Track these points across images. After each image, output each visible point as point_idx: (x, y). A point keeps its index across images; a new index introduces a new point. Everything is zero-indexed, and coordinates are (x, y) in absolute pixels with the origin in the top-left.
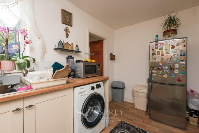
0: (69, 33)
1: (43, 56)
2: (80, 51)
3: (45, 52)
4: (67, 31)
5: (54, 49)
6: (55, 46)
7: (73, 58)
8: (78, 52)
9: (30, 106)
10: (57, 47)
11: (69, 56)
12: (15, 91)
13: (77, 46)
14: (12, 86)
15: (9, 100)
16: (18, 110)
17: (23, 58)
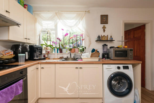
0: (105, 29)
1: (90, 45)
2: (113, 40)
3: (91, 43)
4: (104, 28)
5: (96, 41)
6: (96, 39)
7: (107, 45)
8: (112, 40)
9: (81, 68)
10: (97, 40)
11: (104, 44)
12: (77, 60)
13: (111, 37)
14: (77, 59)
15: (74, 63)
16: (77, 68)
17: (82, 47)
